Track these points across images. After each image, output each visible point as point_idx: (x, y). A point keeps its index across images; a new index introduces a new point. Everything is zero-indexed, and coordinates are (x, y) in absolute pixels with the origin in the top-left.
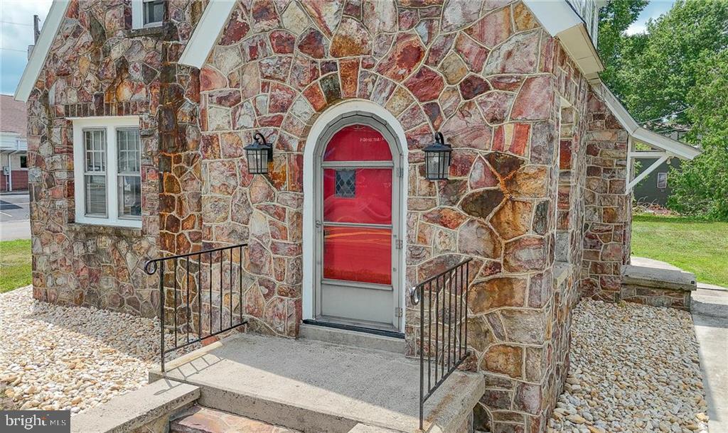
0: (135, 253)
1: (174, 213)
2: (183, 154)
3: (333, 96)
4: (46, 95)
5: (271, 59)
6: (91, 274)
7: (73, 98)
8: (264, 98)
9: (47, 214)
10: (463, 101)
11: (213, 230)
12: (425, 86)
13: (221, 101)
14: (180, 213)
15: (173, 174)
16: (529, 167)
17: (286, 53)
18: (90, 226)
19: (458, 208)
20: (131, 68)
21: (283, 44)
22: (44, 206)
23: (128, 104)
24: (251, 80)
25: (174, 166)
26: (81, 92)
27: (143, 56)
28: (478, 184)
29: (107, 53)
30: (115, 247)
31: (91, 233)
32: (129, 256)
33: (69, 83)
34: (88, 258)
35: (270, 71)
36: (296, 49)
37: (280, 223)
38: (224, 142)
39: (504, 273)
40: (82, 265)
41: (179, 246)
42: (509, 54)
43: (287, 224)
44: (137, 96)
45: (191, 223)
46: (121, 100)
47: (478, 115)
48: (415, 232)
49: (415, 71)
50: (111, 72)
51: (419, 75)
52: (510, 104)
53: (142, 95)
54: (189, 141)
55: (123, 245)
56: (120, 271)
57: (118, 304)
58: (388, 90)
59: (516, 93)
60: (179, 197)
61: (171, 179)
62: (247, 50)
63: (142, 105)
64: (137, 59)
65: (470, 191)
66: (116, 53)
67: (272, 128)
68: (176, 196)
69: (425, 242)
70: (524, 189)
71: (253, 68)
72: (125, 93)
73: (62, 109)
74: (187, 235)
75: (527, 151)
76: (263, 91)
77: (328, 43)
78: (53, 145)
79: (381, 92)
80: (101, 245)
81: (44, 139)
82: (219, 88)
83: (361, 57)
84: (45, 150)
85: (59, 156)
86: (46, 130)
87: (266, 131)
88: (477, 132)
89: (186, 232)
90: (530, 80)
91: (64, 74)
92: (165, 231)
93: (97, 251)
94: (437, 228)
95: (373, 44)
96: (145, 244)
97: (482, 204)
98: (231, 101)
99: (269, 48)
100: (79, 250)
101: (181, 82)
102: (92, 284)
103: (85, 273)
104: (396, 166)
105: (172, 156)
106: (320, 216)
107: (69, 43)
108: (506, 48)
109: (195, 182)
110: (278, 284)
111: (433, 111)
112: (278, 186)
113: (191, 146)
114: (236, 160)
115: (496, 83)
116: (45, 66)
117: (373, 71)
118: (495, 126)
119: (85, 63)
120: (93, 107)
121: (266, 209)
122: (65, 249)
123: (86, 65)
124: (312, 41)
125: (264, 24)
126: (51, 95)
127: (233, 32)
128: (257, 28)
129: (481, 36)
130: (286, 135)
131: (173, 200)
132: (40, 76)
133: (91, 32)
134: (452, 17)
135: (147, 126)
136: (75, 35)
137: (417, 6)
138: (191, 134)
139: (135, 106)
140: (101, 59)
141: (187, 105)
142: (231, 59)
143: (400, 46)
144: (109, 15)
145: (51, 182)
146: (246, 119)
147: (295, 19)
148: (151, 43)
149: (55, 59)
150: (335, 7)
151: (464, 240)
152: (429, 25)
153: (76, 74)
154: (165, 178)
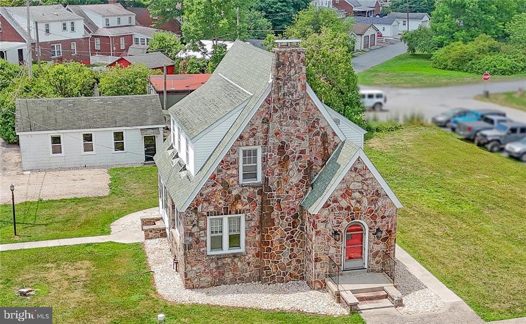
0: (242, 261)
1: (269, 246)
2: (273, 227)
3: (353, 219)
4: (196, 209)
5: (337, 212)
6: (219, 273)
7: (211, 209)
8: (335, 221)
10: (381, 220)
11: (318, 254)
12: (374, 217)
13: (322, 222)
14: (272, 246)
15: (269, 234)
16: (393, 232)
17: (341, 210)
18: (220, 255)
19: (380, 241)
20: (242, 198)
21: (341, 208)
22: (193, 252)
23: (240, 210)
24: (332, 217)
25: (269, 231)
26: (216, 207)
27: (248, 193)
28: (384, 236)
29: (230, 192)
30: (232, 261)
31: (219, 257)
32: (239, 263)
33: (209, 204)
34: (218, 268)
35: (337, 215)
36: (344, 210)
38: (322, 232)
39: (388, 252)
40: (214, 270)
41: (271, 257)
42: (390, 211)
43: (340, 249)
44: (245, 207)
45: (276, 248)
46: (237, 209)
47: (384, 223)
48: (371, 247)
50: (232, 200)
51: (373, 215)
52: (390, 220)
53: (247, 207)
54: (275, 223)
55: (236, 260)
56: (236, 269)
57: (233, 281)
58: (366, 218)
59: (391, 218)
60: (272, 241)
61: (268, 236)
62: (330, 210)
63: (247, 210)
64: (245, 195)
65: (382, 237)
66: (235, 193)
69: (373, 249)
70: (392, 236)
71: (332, 214)
72: (239, 207)
73: (205, 214)
75: (393, 229)
76: (335, 219)
77: (352, 208)
78: (200, 228)
79: (364, 218)
80: (225, 262)
81: (194, 226)
82: (321, 219)
83: (360, 211)
84: (195, 229)
85: (203, 231)
86: (195, 222)
88: (384, 226)
89: (274, 252)
90: (393, 216)
91: (207, 201)
92: (265, 253)
93: (223, 264)
94: (376, 245)
95: (363, 209)
96: (247, 257)
97: (385, 239)
98: (325, 222)
99: (336, 209)
100: (213, 265)
102: (220, 277)
103: (216, 273)
104: (364, 232)
105: (269, 228)
106: (345, 246)
107: (210, 189)
109: (278, 235)
111: (375, 222)
112: (338, 241)
113: (276, 225)
115: (387, 216)
116: (196, 198)
117: (362, 214)
118: (387, 224)
119: (219, 195)
120: (223, 212)
122: (206, 266)
123: (219, 197)
124: (348, 208)
125: (335, 204)
126: (199, 209)
127: (327, 205)
128: (333, 205)
129: (385, 208)
130: (340, 229)
131: (269, 242)
132: (193, 202)
133: (222, 185)
134: (380, 204)
135: (249, 217)
136: (212, 186)
137: (372, 202)
138: (277, 221)
139: (244, 211)
140: (227, 194)
141: (276, 212)
142: (326, 212)
143: (369, 210)
144: (232, 179)
145: (198, 241)
146: (329, 226)
147: (344, 203)
148: (252, 190)
149: (201, 195)
150: (354, 201)
151: (381, 247)
152: (375, 206)
153: (214, 200)
154: (265, 235)
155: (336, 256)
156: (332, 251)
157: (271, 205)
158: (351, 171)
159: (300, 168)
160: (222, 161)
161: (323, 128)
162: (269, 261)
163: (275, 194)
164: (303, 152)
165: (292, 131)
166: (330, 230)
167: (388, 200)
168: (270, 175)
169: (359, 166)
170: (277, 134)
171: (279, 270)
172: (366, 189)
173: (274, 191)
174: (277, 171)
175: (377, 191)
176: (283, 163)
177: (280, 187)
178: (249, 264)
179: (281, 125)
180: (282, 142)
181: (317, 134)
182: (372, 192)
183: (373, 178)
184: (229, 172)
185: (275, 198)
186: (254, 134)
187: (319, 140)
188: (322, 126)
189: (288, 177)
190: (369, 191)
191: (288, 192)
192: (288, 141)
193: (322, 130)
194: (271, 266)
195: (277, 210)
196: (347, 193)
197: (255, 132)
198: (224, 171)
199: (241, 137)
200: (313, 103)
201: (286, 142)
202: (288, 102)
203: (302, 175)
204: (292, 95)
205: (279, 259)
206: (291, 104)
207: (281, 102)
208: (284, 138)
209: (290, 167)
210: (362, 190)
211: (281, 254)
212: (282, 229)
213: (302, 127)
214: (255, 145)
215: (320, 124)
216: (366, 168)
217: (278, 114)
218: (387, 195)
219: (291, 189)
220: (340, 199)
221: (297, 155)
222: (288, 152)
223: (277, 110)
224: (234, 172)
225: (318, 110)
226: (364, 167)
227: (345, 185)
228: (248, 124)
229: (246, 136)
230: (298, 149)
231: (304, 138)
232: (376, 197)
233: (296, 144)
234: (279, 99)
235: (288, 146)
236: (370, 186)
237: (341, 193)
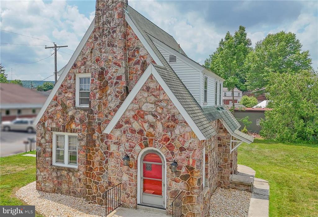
0: (75, 176)
1: (91, 166)
2: (94, 148)
3: (146, 146)
4: (44, 124)
5: (129, 134)
6: (58, 182)
7: (54, 126)
8: (127, 144)
9: (43, 162)
10: (180, 152)
11: (111, 178)
12: (170, 147)
13: (114, 143)
14: (93, 166)
15: (91, 154)
16: (196, 170)
17: (133, 133)
18: (59, 167)
19: (179, 178)
20: (75, 119)
21: (133, 131)
22: (41, 159)
23: (74, 130)
24: (124, 139)
25: (91, 151)
26: (57, 124)
27: (80, 115)
28: (184, 173)
29: (67, 113)
30: (68, 174)
31: (59, 169)
32: (73, 178)
33: (53, 121)
34: (57, 177)
35: (129, 138)
36: (136, 133)
37: (131, 178)
38: (115, 154)
39: (190, 195)
40: (55, 179)
41: (92, 176)
42: (191, 143)
43: (133, 178)
44: (77, 128)
45: (97, 169)
46: (72, 128)
47: (183, 156)
48: (169, 183)
49: (168, 143)
50: (68, 119)
51: (169, 144)
52: (191, 154)
53: (79, 127)
54: (97, 144)
55: (71, 174)
56: (69, 182)
57: (68, 193)
58: (161, 147)
59: (192, 152)
60: (93, 161)
61: (90, 155)
62: (123, 132)
63: (79, 130)
64: (78, 116)
65: (182, 174)
66: (70, 113)
67: (129, 152)
68: (92, 161)
69: (171, 186)
70: (195, 175)
71: (124, 136)
72: (73, 126)
73: (50, 129)
74: (95, 173)
75: (195, 166)
76: (127, 142)
77: (145, 133)
78: (46, 140)
79: (159, 147)
80: (63, 174)
81: (42, 137)
82: (114, 140)
83: (154, 138)
84: (43, 141)
85: (48, 144)
86: (43, 135)
87: (128, 153)
88: (184, 160)
89: (95, 172)
90: (195, 149)
91: (51, 118)
92: (88, 171)
93: (61, 175)
94: (174, 183)
95: (157, 135)
96: (79, 174)
97: (185, 178)
98: (118, 144)
99: (129, 131)
100: (54, 174)
101: (94, 127)
102: (59, 186)
103: (56, 182)
104: (163, 164)
105: (91, 148)
106: (142, 176)
107: (53, 108)
108: (190, 141)
109: (98, 157)
110: (131, 194)
111: (173, 153)
112: (131, 168)
113: (97, 146)
114: (118, 159)
116: (44, 114)
117: (157, 141)
118: (188, 159)
119: (59, 115)
120: (61, 129)
121: (127, 174)
122: (49, 174)
123: (59, 116)
124: (141, 132)
125: (127, 125)
126: (46, 123)
127: (119, 126)
128: (125, 126)
129: (184, 137)
130: (133, 155)
131: (91, 162)
132: (42, 117)
133: (61, 106)
134: (177, 131)
135: (80, 137)
136: (55, 106)
137: (168, 128)
138: (97, 143)
139: (77, 130)
140: (65, 115)
141: (96, 134)
142: (118, 133)
143: (164, 137)
144: (68, 102)
145: (44, 152)
146: (122, 149)
147: (136, 126)
148: (83, 112)
149: (48, 113)
150: (147, 124)
151: (181, 186)
152: (171, 134)
153: (56, 118)
154: (88, 155)
155: (130, 184)
156: (125, 178)
157: (93, 127)
158: (143, 90)
159: (117, 94)
160: (62, 86)
161: (143, 57)
162: (91, 180)
163: (96, 116)
164: (119, 78)
165: (110, 57)
166: (123, 154)
167: (187, 129)
168: (92, 98)
169: (152, 85)
170: (97, 60)
171: (99, 191)
172: (160, 112)
173: (95, 114)
174: (98, 96)
175: (173, 116)
176: (103, 88)
177: (100, 111)
178: (80, 180)
179: (101, 52)
180: (102, 68)
181: (137, 63)
182: (168, 117)
183: (168, 101)
184: (66, 95)
185: (97, 120)
186: (85, 63)
187: (139, 68)
188: (142, 55)
189: (108, 102)
190: (163, 115)
191: (107, 116)
192: (107, 68)
193: (142, 58)
194: (93, 185)
195: (98, 132)
196: (139, 115)
197: (85, 60)
198: (63, 94)
199: (75, 65)
200: (133, 33)
201: (106, 68)
202: (107, 30)
203: (119, 101)
204: (110, 23)
205: (99, 181)
206: (109, 32)
207: (101, 30)
208: (103, 64)
209: (109, 92)
210: (156, 113)
211: (101, 176)
212: (102, 152)
213: (119, 52)
214: (85, 72)
215: (140, 53)
216: (160, 89)
217: (98, 42)
218: (185, 122)
219: (110, 113)
220: (132, 120)
221: (115, 81)
222: (107, 77)
223: (97, 38)
224: (70, 95)
225: (138, 39)
226: (158, 87)
227: (137, 106)
228: (80, 54)
229: (79, 64)
230: (116, 75)
231: (121, 64)
232: (172, 123)
233: (113, 70)
234: (99, 28)
235: (107, 72)
236: (165, 110)
237: (133, 113)
